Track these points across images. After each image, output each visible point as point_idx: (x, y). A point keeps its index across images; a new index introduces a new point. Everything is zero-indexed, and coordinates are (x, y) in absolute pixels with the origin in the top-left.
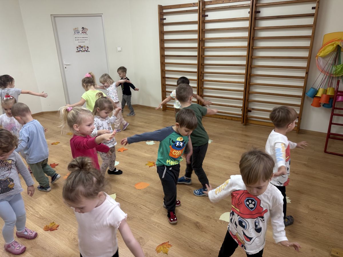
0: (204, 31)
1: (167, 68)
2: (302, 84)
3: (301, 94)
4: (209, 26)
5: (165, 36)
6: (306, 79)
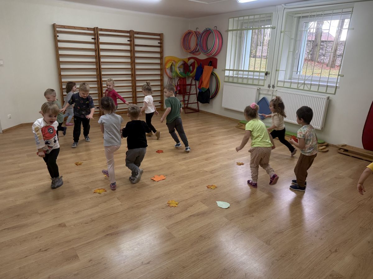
6: (161, 80)
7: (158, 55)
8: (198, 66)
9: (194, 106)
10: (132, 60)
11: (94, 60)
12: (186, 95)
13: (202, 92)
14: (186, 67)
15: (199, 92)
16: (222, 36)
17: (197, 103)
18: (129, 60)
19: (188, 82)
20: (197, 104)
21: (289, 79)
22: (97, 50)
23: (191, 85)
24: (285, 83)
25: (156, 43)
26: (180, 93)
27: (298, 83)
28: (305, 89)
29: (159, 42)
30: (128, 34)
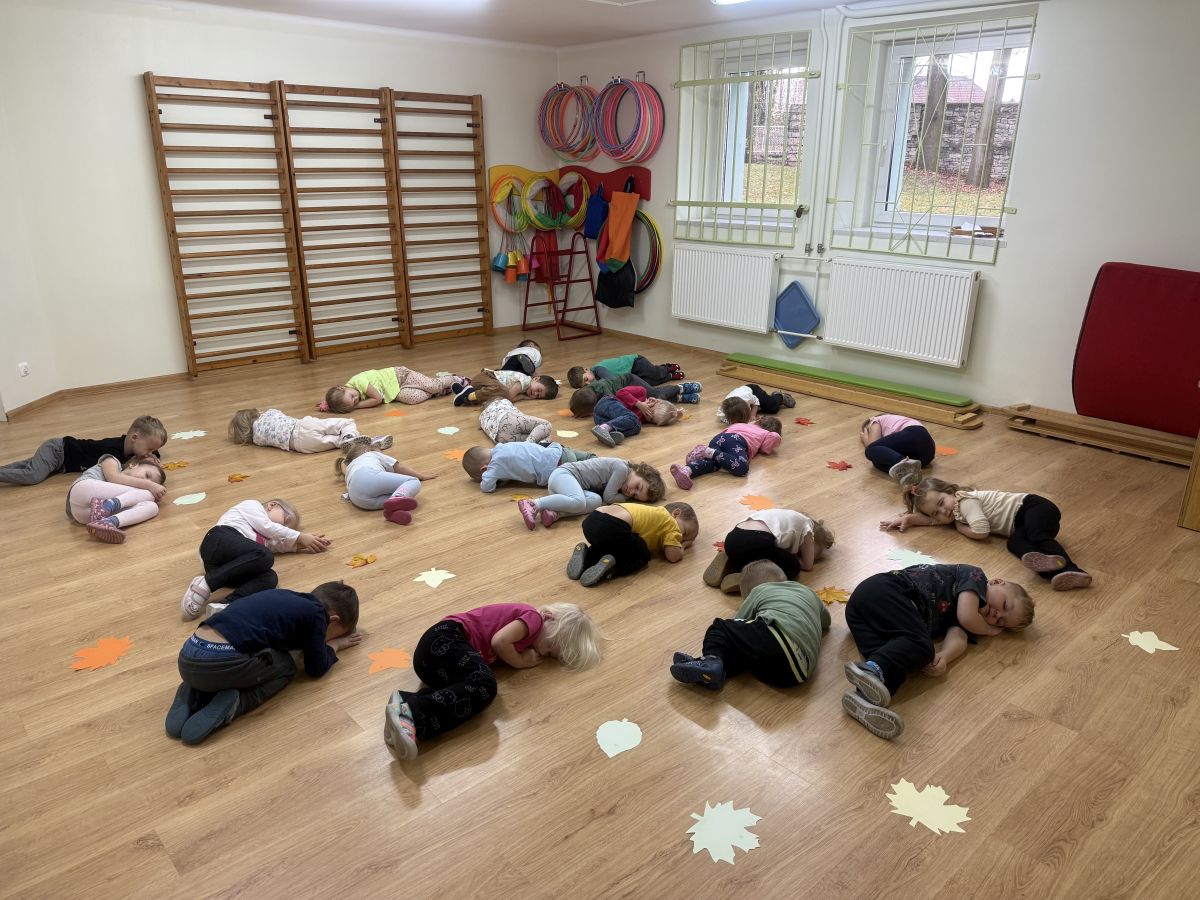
1: (183, 250)
2: (476, 251)
6: (480, 241)
7: (469, 164)
8: (591, 196)
9: (586, 318)
10: (389, 181)
11: (274, 184)
12: (558, 284)
13: (610, 273)
14: (553, 196)
15: (601, 273)
16: (664, 100)
17: (595, 307)
18: (381, 182)
19: (564, 244)
20: (593, 310)
21: (865, 225)
22: (284, 153)
23: (571, 252)
24: (854, 238)
25: (460, 125)
26: (540, 278)
27: (892, 237)
28: (910, 253)
29: (470, 121)
30: (375, 101)
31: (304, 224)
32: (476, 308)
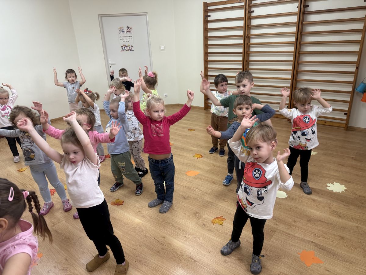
0: (250, 27)
1: (210, 66)
2: (351, 79)
3: (350, 90)
4: (255, 22)
5: (209, 33)
6: (356, 74)
10: (297, 39)
18: (293, 39)
31: (252, 58)
32: (344, 113)
